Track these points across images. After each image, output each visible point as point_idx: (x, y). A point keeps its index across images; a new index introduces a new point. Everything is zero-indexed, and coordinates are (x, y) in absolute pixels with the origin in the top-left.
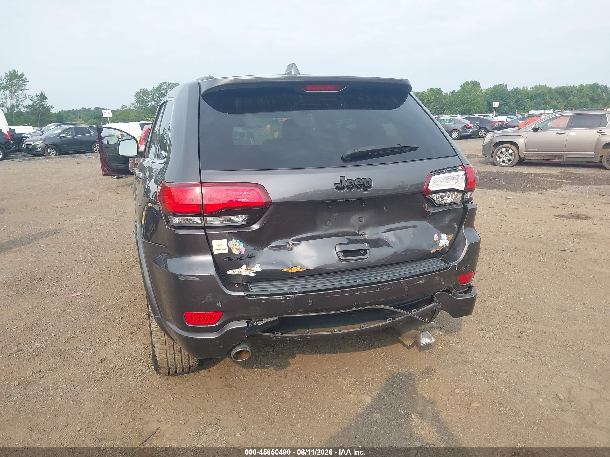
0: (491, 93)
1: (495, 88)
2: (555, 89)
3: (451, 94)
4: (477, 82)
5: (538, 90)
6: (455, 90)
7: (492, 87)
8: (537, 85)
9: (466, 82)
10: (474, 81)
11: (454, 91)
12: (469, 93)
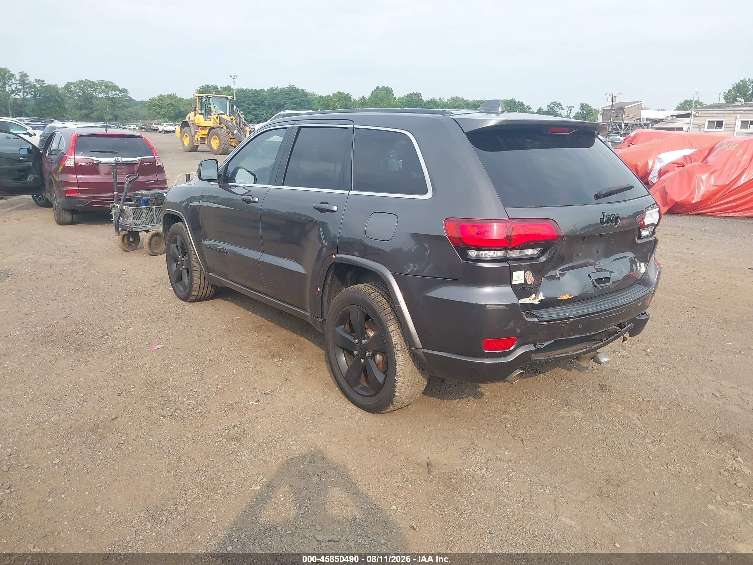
0: (406, 103)
1: (410, 97)
2: (473, 102)
3: (360, 101)
4: (390, 88)
5: (456, 102)
6: (365, 96)
7: (406, 95)
8: (454, 96)
9: (377, 87)
10: (386, 86)
11: (363, 97)
12: (382, 101)
